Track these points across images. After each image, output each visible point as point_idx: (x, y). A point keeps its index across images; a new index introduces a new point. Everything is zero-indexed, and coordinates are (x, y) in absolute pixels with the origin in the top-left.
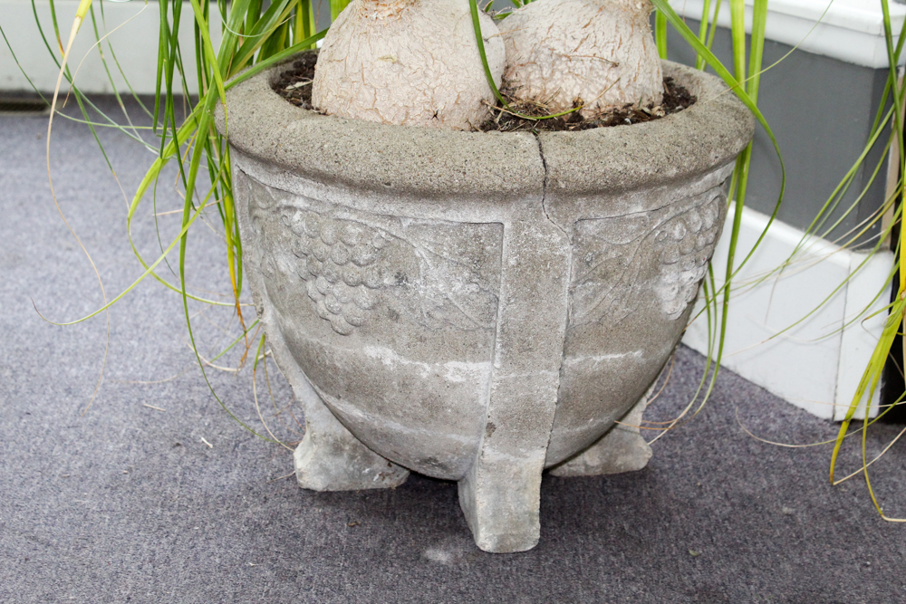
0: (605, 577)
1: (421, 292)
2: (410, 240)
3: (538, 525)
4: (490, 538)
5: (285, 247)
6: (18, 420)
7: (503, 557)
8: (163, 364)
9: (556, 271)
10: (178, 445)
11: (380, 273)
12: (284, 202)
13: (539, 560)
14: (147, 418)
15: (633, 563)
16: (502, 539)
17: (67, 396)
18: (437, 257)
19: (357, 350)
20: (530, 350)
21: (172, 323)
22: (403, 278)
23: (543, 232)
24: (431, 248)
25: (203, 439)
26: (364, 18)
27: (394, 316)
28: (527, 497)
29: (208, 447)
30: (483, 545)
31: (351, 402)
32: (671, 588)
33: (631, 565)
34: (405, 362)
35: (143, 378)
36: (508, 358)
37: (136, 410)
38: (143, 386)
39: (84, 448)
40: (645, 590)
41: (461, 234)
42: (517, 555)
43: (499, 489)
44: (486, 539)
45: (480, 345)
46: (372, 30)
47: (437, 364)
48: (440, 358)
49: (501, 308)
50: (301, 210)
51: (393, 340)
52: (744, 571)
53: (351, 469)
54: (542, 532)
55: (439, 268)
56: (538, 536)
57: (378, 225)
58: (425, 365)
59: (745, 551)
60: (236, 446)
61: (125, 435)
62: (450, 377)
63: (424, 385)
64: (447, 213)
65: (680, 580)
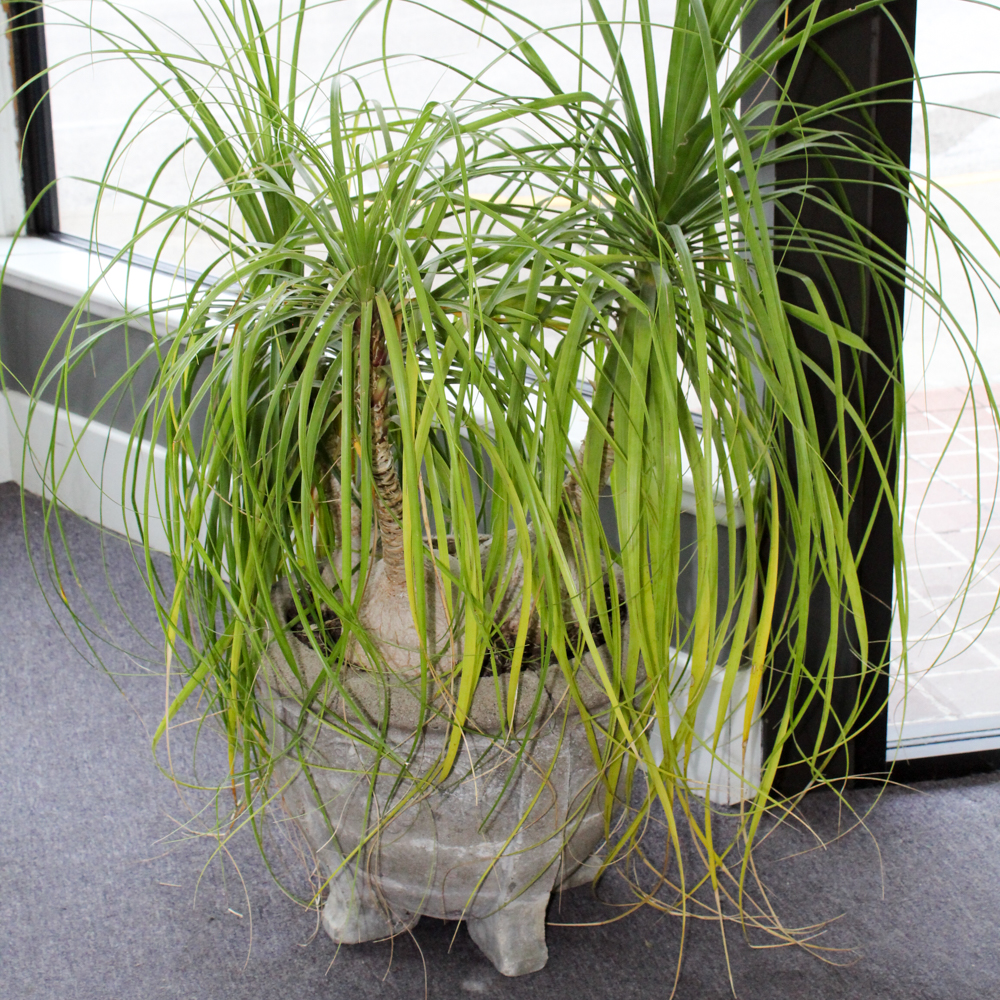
0: (607, 982)
1: (461, 799)
3: (546, 949)
4: (513, 966)
6: (59, 917)
7: (525, 979)
8: (149, 837)
9: (560, 769)
10: (212, 919)
13: (551, 976)
14: (169, 896)
15: (623, 965)
16: (521, 965)
17: (86, 886)
19: (405, 844)
20: (543, 827)
21: (130, 790)
23: (551, 744)
25: (230, 910)
26: (392, 597)
27: (436, 816)
28: (535, 929)
29: (238, 918)
30: (507, 972)
31: (393, 878)
32: (658, 982)
33: (621, 968)
34: (445, 848)
35: (142, 855)
36: (527, 835)
37: (156, 891)
38: (146, 864)
39: (134, 935)
40: (640, 988)
42: (534, 975)
43: (515, 927)
44: (508, 968)
45: (504, 829)
46: (400, 606)
47: (471, 847)
48: (473, 842)
49: (522, 802)
51: (436, 834)
52: (705, 957)
53: (377, 922)
54: (549, 953)
56: (547, 957)
58: (462, 849)
59: (700, 940)
60: (261, 912)
61: (161, 917)
62: (481, 854)
63: (460, 862)
65: (662, 974)
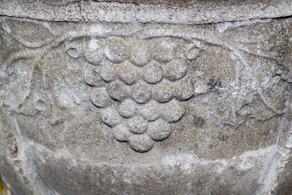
2: (226, 44)
5: (72, 80)
11: (192, 84)
12: (73, 34)
18: (252, 56)
22: (216, 84)
24: (246, 49)
34: (205, 163)
41: (272, 30)
47: (234, 158)
48: (237, 152)
50: (98, 37)
51: (196, 146)
55: (254, 66)
57: (195, 35)
58: (223, 161)
62: (242, 166)
63: (217, 179)
64: (267, 10)
